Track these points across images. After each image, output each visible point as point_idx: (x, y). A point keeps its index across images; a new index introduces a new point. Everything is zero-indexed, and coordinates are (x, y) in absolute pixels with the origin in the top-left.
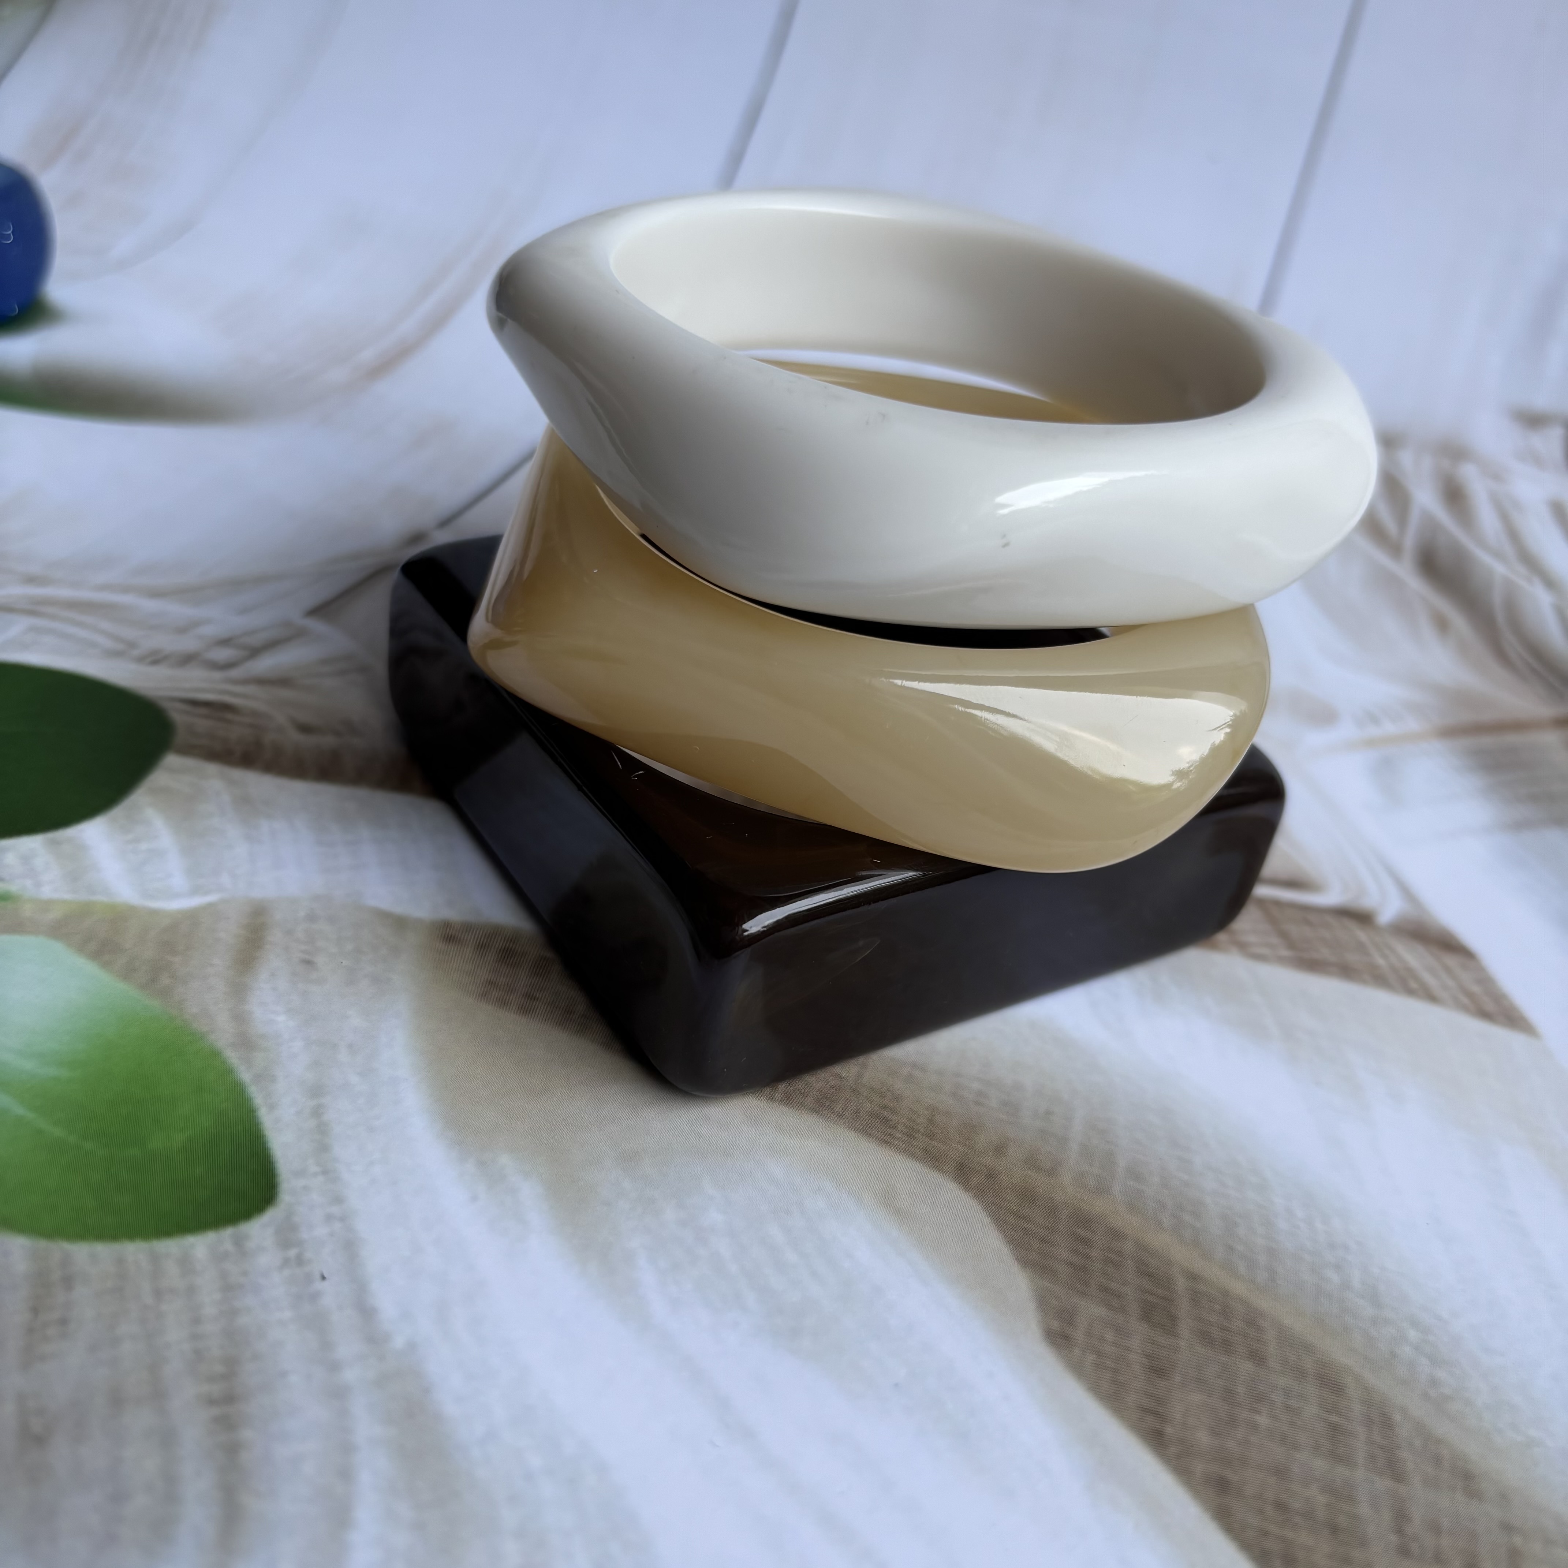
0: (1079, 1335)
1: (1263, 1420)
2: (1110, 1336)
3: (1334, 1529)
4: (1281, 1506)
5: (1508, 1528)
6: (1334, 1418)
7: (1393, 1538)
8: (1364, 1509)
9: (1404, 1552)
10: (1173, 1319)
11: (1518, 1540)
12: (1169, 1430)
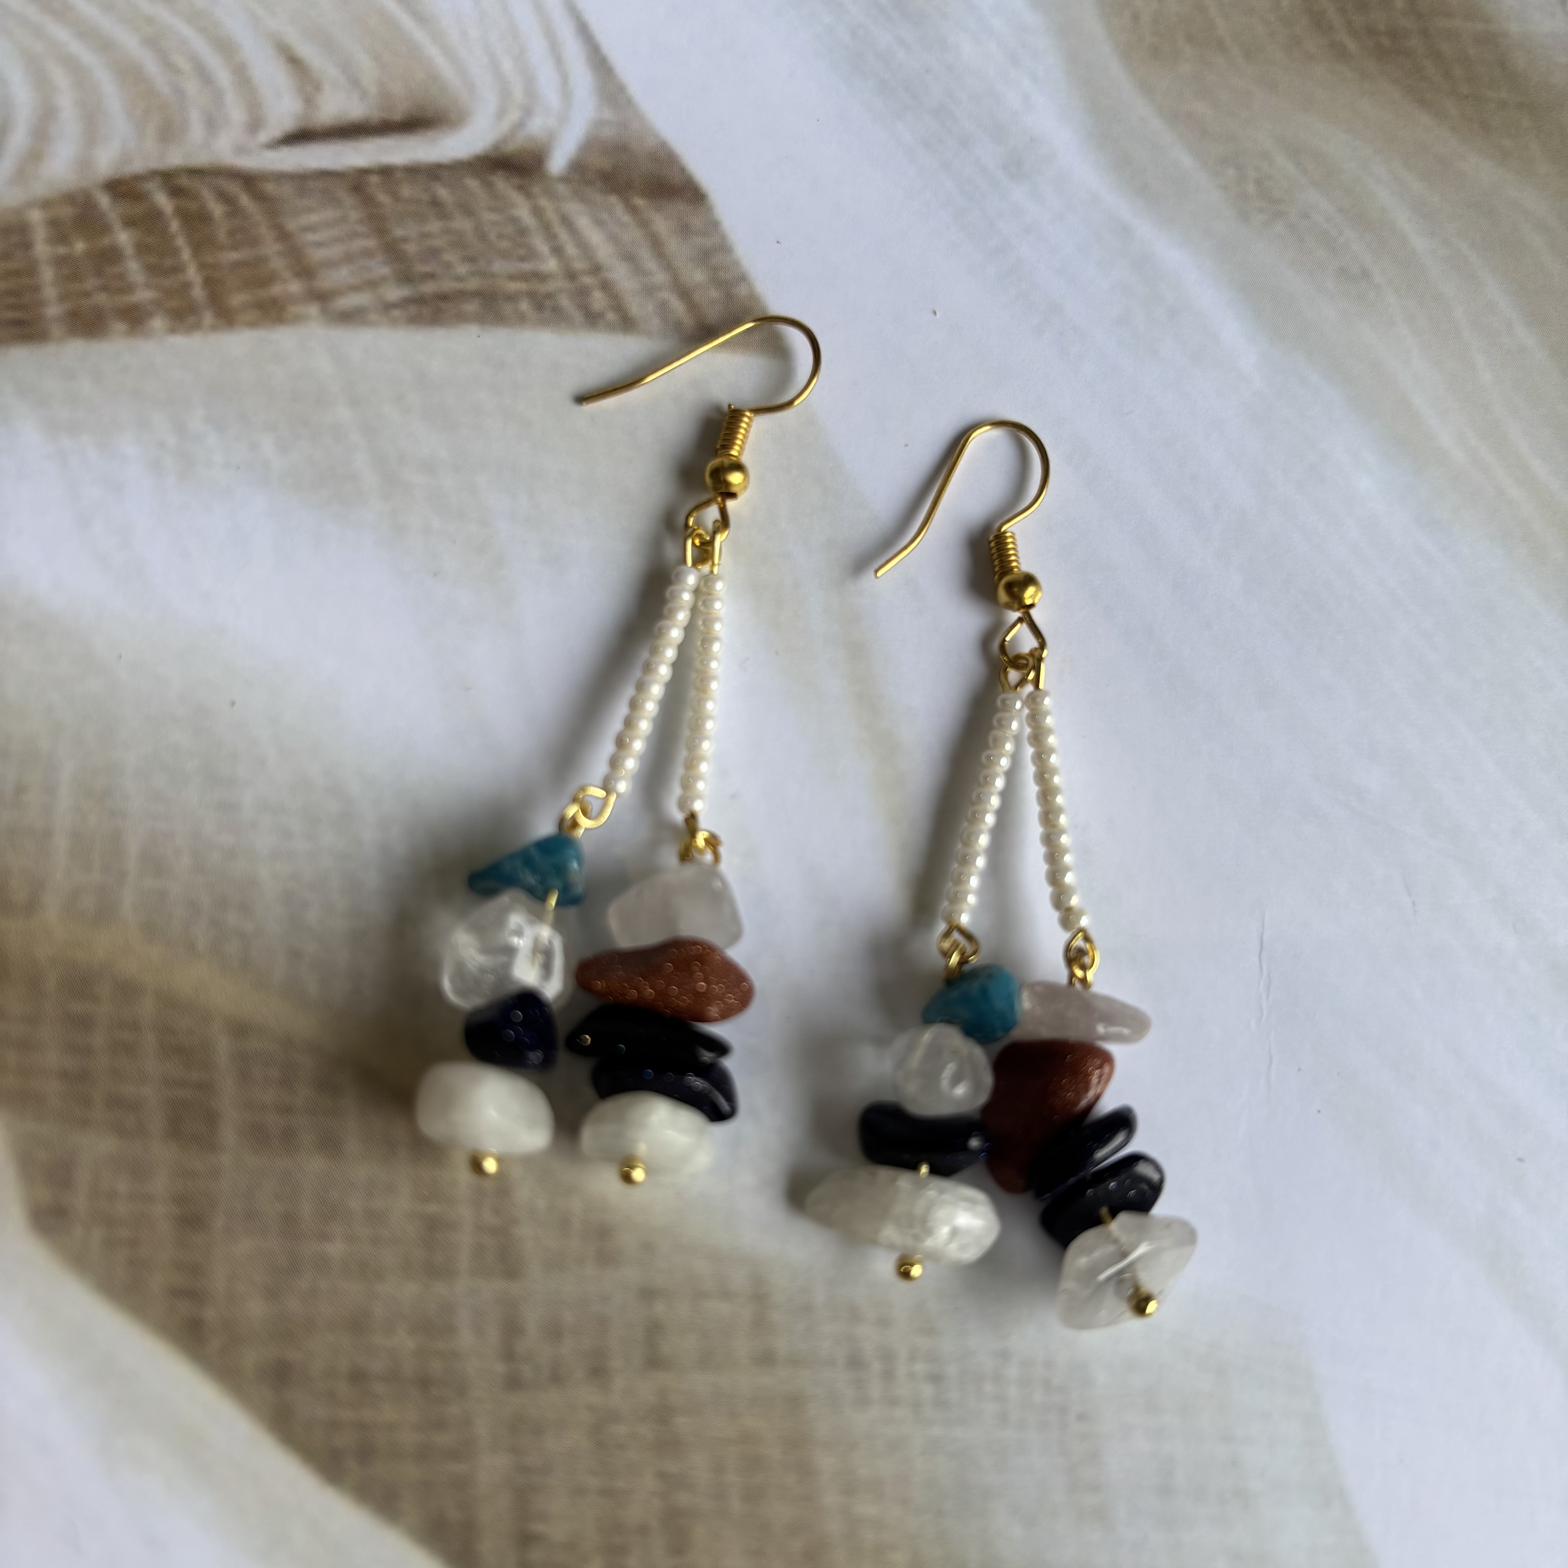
0: (80, 1202)
1: (336, 1249)
2: (123, 1186)
3: (424, 1383)
4: (358, 1376)
5: (648, 1294)
6: (432, 1208)
7: (500, 1368)
8: (465, 1339)
9: (513, 1383)
10: (211, 1118)
11: (659, 1308)
12: (210, 1314)
